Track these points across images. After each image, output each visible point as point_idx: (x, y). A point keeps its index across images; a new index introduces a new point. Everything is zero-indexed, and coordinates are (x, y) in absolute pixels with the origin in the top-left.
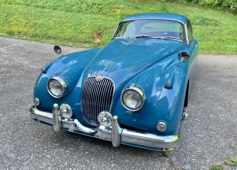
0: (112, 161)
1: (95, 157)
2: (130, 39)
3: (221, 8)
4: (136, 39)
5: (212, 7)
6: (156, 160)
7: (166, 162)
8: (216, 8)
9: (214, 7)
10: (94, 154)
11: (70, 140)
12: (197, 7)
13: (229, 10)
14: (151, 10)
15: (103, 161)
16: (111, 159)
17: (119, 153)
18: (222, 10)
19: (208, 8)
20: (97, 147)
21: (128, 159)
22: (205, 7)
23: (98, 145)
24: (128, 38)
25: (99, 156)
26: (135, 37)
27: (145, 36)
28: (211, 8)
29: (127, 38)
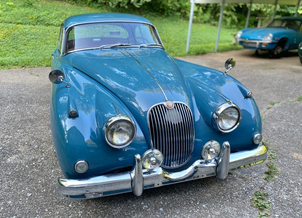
0: (198, 203)
1: (176, 208)
2: (103, 50)
3: (98, 5)
4: (110, 49)
5: (88, 4)
6: (228, 181)
7: (237, 178)
8: (91, 4)
9: (89, 4)
10: (171, 206)
11: (119, 207)
12: (68, 2)
13: (106, 8)
14: (8, 5)
15: (191, 208)
16: (193, 201)
17: (190, 192)
18: (100, 8)
19: (83, 4)
20: (162, 198)
21: (206, 192)
22: (79, 3)
23: (160, 196)
24: (101, 48)
25: (179, 205)
26: (110, 47)
27: (123, 44)
28: (86, 5)
29: (99, 49)
